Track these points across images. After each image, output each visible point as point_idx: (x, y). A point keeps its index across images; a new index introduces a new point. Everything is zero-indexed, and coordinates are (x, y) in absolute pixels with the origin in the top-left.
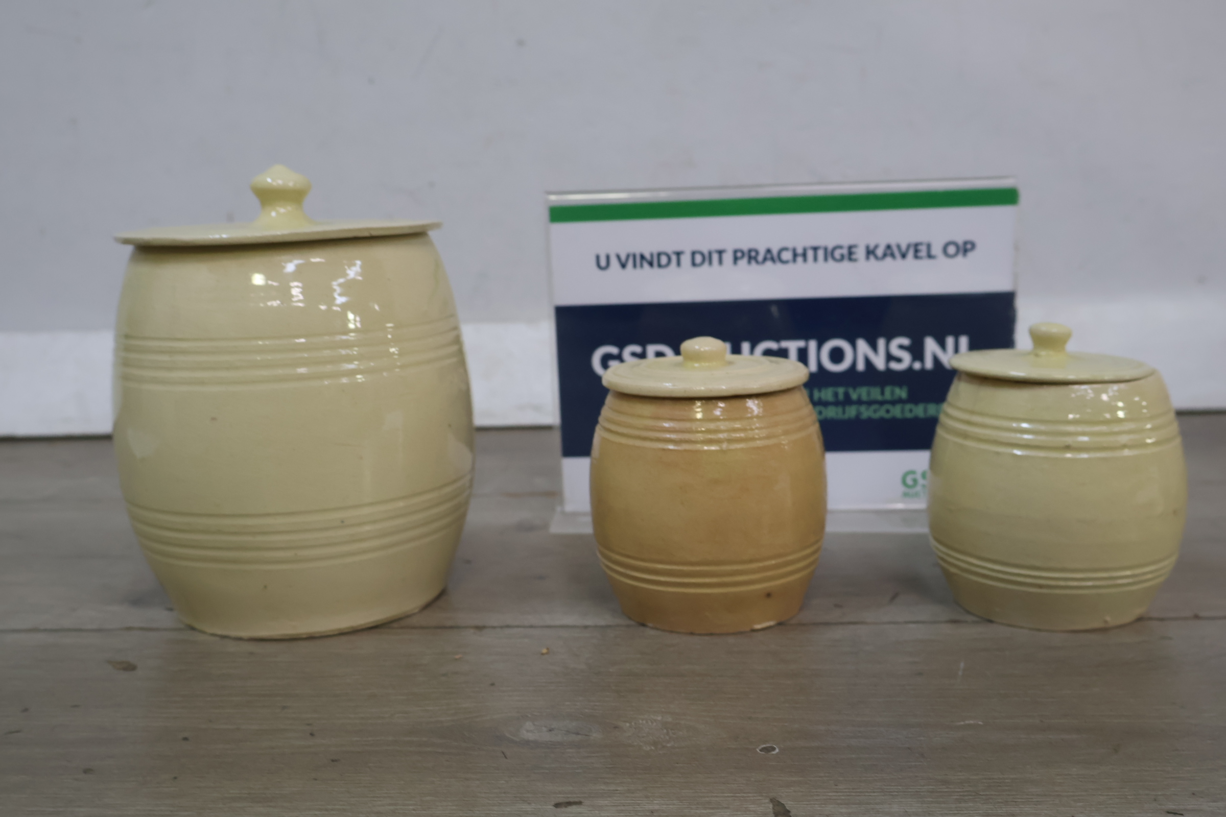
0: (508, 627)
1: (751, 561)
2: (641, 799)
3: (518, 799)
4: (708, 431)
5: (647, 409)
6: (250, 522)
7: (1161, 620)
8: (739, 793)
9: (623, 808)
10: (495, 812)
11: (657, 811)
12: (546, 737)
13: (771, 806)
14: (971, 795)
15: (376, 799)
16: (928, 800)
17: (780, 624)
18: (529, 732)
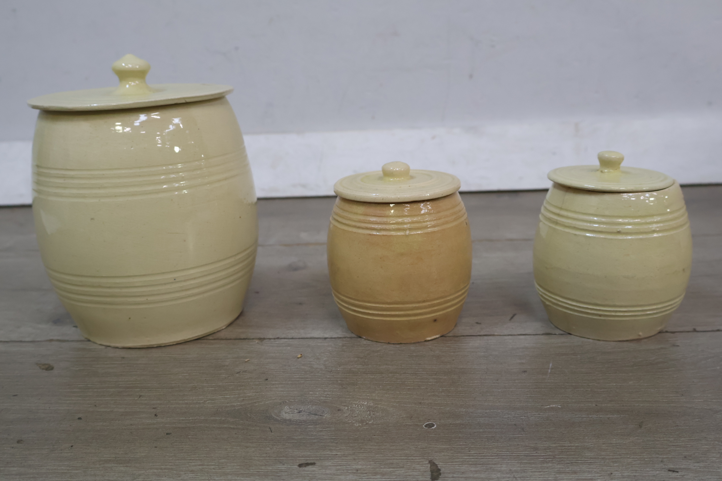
0: (278, 338)
1: (424, 301)
2: (351, 461)
3: (277, 461)
4: (397, 223)
5: (361, 209)
6: (118, 281)
7: (673, 332)
8: (410, 457)
9: (340, 467)
10: (263, 470)
11: (360, 469)
12: (296, 417)
13: (429, 465)
14: (551, 458)
15: (191, 461)
16: (524, 461)
17: (442, 336)
18: (287, 413)
